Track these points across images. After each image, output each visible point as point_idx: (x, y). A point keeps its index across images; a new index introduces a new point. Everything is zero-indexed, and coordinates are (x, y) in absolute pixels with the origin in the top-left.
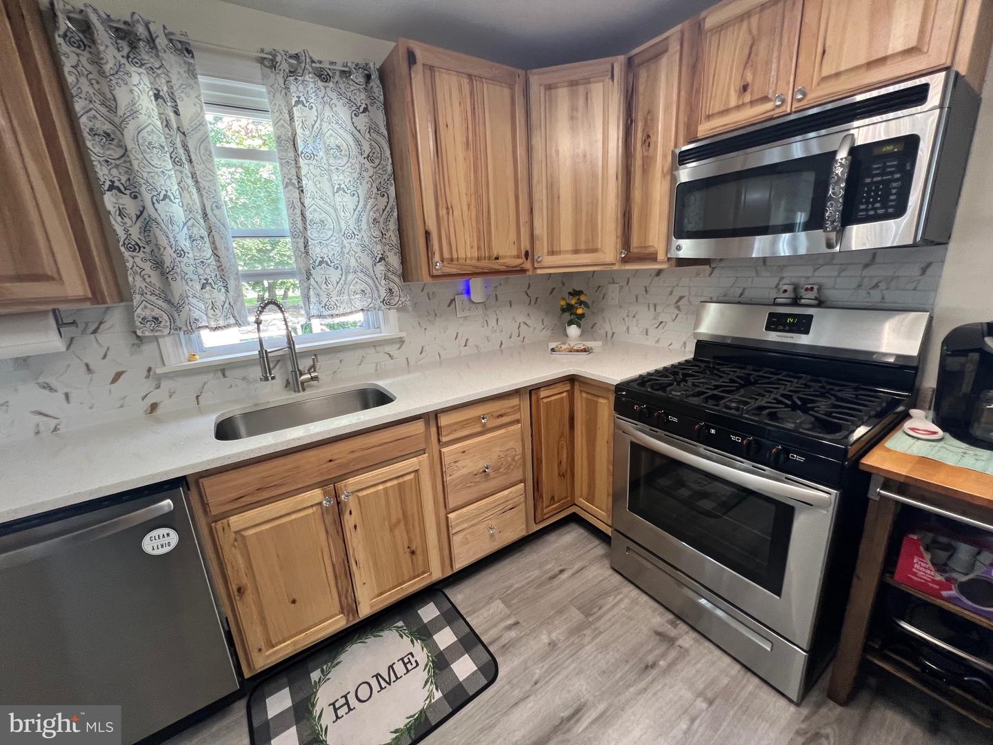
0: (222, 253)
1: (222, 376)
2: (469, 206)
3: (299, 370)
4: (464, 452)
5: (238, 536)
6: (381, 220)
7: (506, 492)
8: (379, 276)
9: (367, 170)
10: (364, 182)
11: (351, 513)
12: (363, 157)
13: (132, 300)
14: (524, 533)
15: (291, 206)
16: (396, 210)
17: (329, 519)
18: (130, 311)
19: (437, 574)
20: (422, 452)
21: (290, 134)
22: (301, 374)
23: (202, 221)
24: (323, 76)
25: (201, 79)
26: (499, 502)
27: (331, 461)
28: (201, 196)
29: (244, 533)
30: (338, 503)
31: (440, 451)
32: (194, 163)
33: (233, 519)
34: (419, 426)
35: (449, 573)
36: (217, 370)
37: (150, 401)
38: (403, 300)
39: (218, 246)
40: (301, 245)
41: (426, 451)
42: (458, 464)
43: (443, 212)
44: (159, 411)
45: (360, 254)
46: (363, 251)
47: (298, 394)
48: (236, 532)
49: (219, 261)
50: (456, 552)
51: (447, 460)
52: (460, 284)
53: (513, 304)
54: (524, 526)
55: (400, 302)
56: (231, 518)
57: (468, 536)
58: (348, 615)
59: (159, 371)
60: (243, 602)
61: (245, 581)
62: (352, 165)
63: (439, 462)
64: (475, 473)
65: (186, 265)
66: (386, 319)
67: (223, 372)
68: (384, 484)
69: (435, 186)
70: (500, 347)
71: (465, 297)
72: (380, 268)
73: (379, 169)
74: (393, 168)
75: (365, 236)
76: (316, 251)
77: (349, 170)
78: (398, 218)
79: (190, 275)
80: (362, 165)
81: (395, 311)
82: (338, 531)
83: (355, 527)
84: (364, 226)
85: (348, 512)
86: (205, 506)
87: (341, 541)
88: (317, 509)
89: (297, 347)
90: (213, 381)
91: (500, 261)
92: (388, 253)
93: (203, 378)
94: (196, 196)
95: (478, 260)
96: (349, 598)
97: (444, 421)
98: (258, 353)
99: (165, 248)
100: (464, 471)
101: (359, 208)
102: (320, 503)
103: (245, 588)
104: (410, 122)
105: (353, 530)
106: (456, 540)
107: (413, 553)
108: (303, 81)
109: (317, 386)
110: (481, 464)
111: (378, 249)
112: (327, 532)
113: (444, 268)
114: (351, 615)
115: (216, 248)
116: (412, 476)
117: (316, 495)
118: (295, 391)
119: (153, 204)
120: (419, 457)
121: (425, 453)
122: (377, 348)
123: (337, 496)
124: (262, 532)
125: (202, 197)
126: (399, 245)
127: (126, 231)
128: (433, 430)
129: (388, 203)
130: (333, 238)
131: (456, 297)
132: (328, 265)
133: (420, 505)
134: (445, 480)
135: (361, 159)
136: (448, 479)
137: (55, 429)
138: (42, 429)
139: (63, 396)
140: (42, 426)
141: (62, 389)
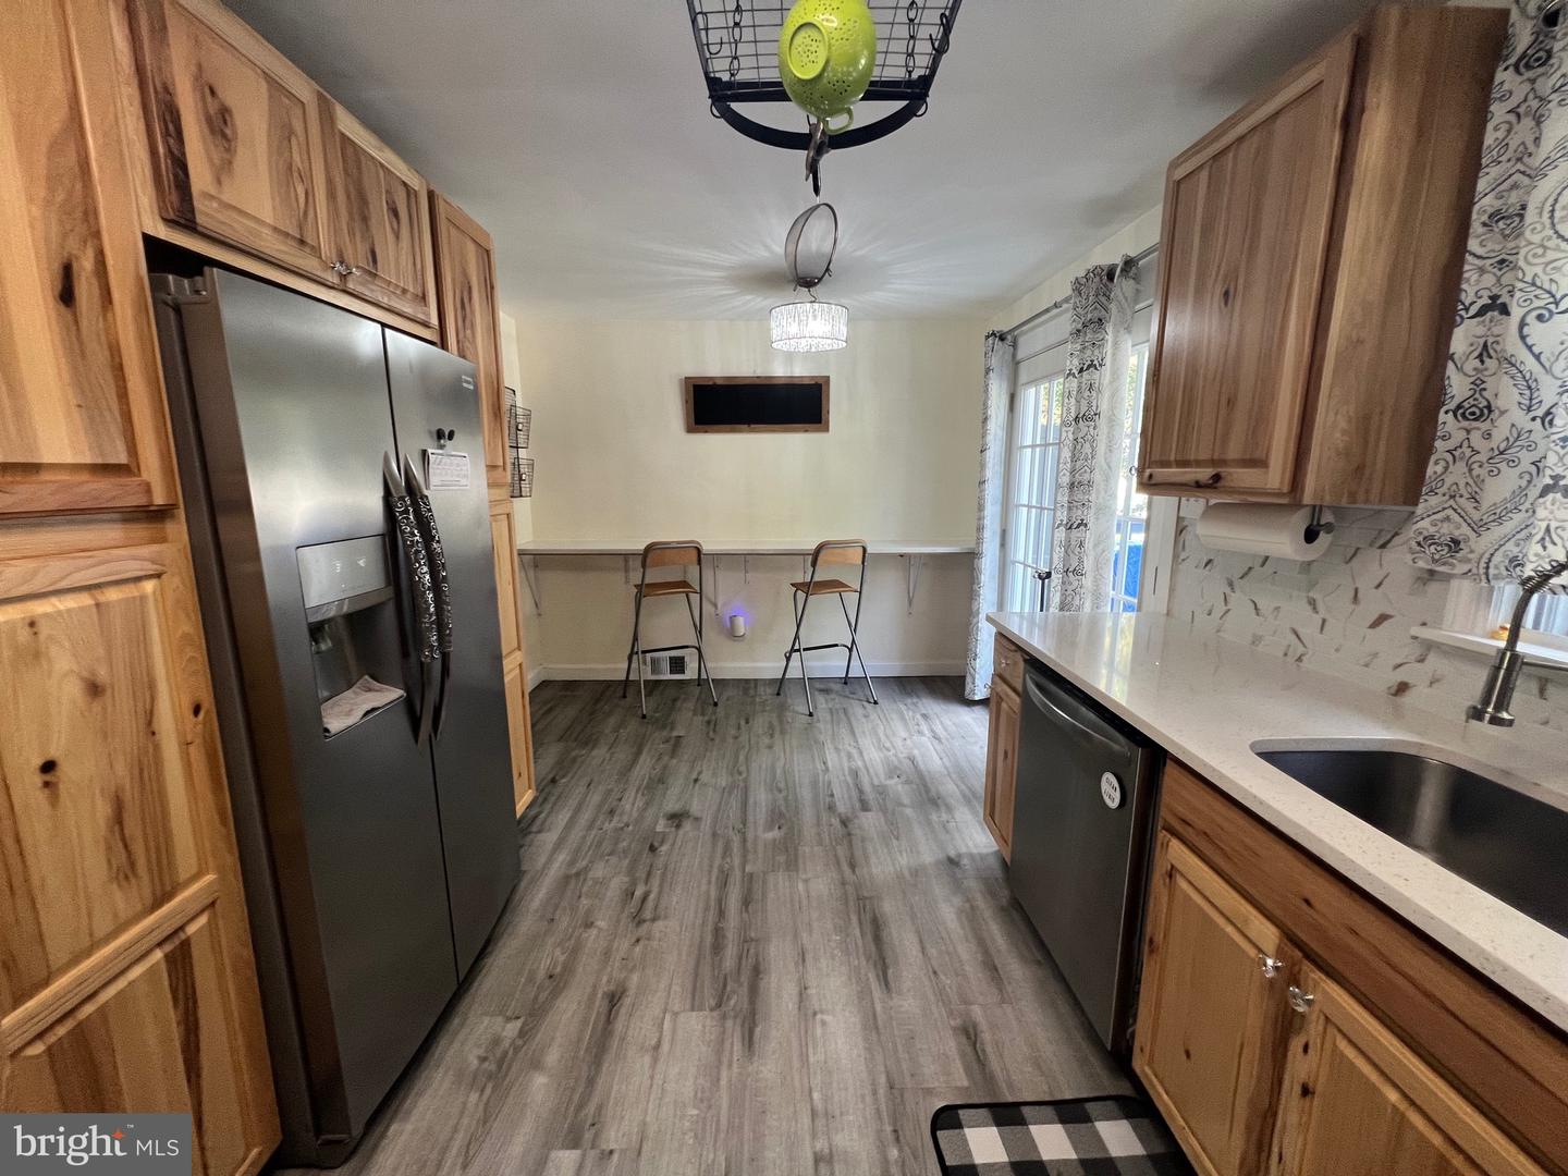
5: (1172, 874)
11: (1306, 1048)
27: (1307, 902)
29: (1177, 875)
33: (1173, 842)
37: (1401, 676)
44: (1407, 699)
48: (1172, 865)
56: (1173, 839)
82: (1274, 1047)
83: (1305, 1090)
85: (1302, 1043)
103: (1156, 950)
105: (1299, 1089)
117: (1266, 934)
124: (1191, 899)
137: (1299, 659)
138: (1290, 653)
139: (1320, 622)
140: (1291, 649)
141: (1323, 613)
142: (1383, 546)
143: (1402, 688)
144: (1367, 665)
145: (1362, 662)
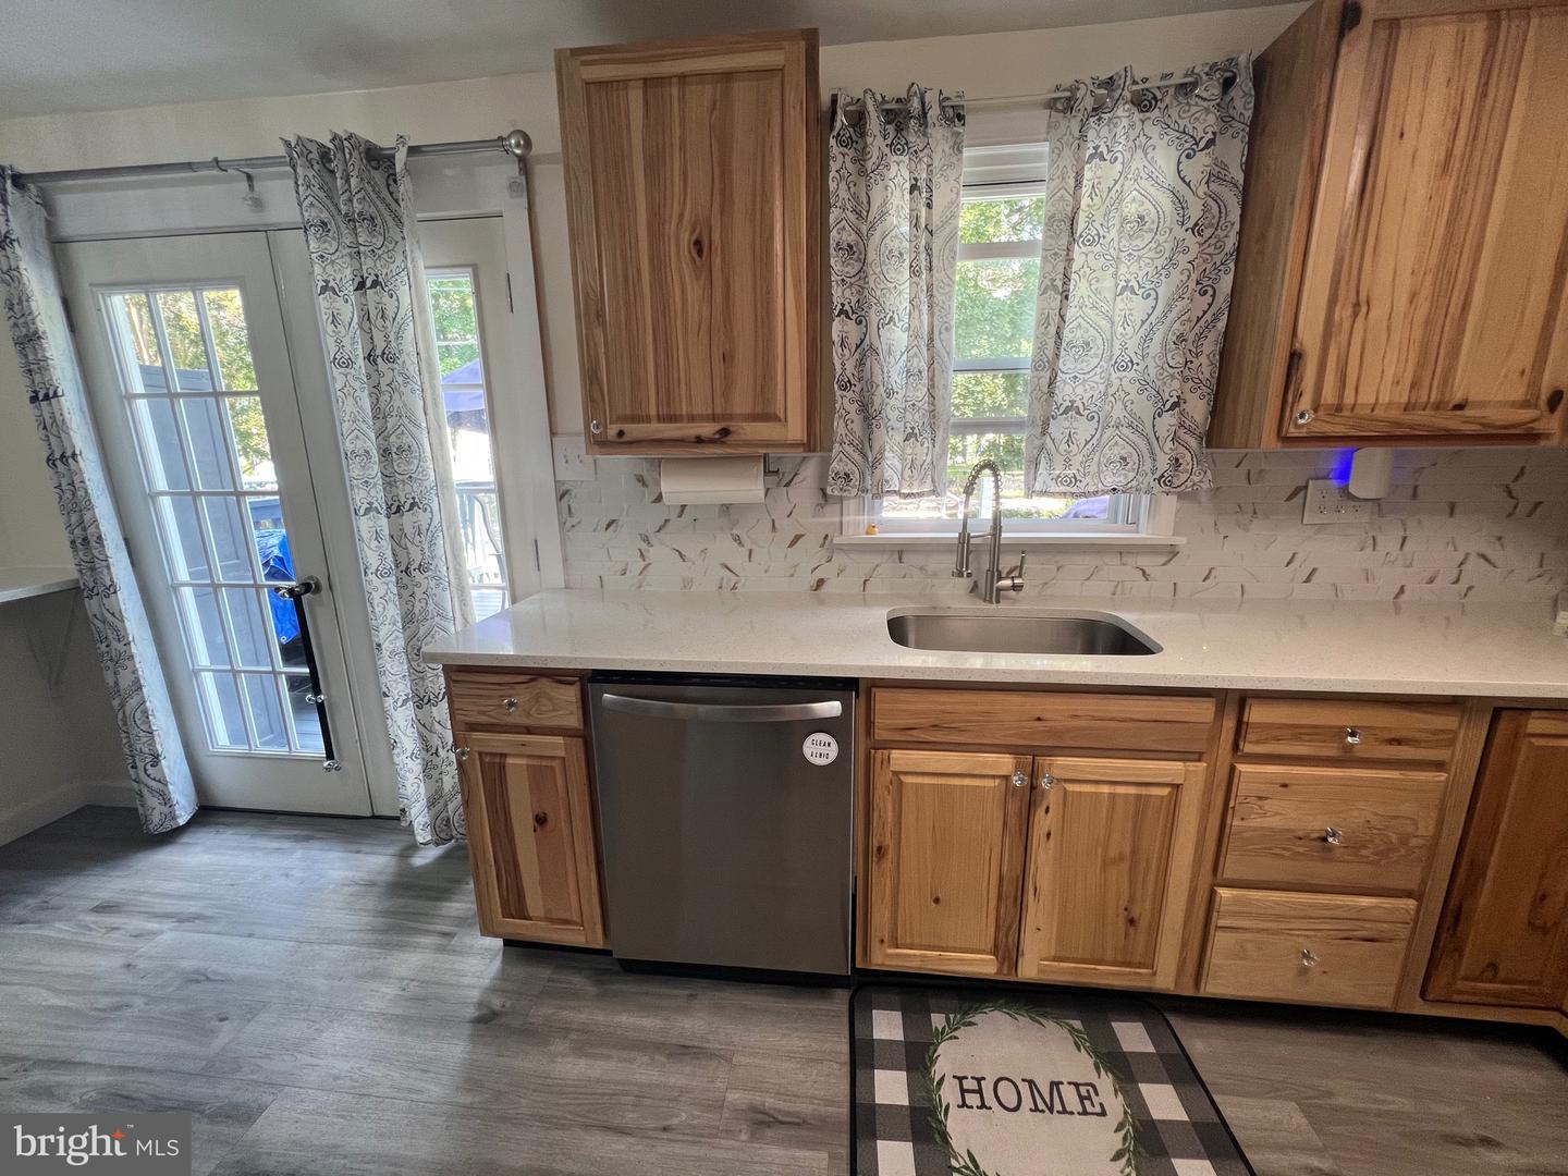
0: (938, 393)
1: (897, 560)
2: (1413, 297)
3: (998, 570)
4: (1285, 786)
5: (895, 779)
6: (1191, 337)
7: (1365, 901)
8: (1162, 433)
9: (1186, 251)
10: (1175, 273)
11: (1047, 811)
12: (1185, 227)
13: (831, 451)
14: (1385, 1004)
15: (1044, 321)
16: (1226, 316)
17: (1013, 807)
18: (826, 464)
19: (1164, 979)
20: (1196, 756)
21: (1069, 209)
22: (1000, 578)
23: (924, 349)
24: (1144, 102)
25: (967, 153)
26: (1338, 913)
27: (1039, 719)
28: (932, 315)
29: (903, 778)
30: (1033, 788)
31: (1232, 769)
32: (934, 272)
33: (895, 754)
34: (1205, 710)
35: (1188, 991)
36: (894, 551)
37: (819, 574)
38: (1196, 479)
39: (936, 384)
40: (1045, 382)
41: (1205, 757)
42: (1267, 805)
43: (1343, 313)
44: (824, 590)
45: (1133, 396)
46: (1141, 391)
47: (987, 606)
48: (894, 773)
49: (933, 404)
50: (1214, 961)
51: (1243, 788)
52: (1329, 458)
53: (1457, 510)
54: (1392, 990)
55: (1189, 484)
56: (894, 751)
57: (1249, 946)
58: (1002, 964)
59: (837, 540)
60: (879, 867)
61: (889, 841)
62: (1159, 245)
63: (1224, 786)
64: (1300, 834)
65: (892, 411)
66: (1153, 510)
67: (900, 553)
68: (1112, 787)
69: (1339, 262)
70: (1397, 597)
71: (1334, 484)
72: (1169, 420)
73: (1209, 246)
74: (1239, 242)
75: (1152, 365)
76: (1066, 392)
77: (1152, 254)
78: (1225, 333)
79: (894, 423)
80: (1178, 243)
81: (1175, 497)
82: (1020, 830)
83: (1049, 835)
84: (1155, 348)
85: (1044, 807)
86: (870, 724)
87: (1022, 848)
88: (999, 785)
89: (1003, 535)
90: (887, 565)
91: (1467, 412)
92: (1188, 396)
93: (877, 559)
94: (925, 318)
95: (1405, 409)
96: (1010, 939)
97: (1257, 714)
98: (957, 535)
99: (878, 386)
100: (1274, 822)
101: (1153, 319)
102: (1007, 778)
103: (886, 852)
104: (1312, 144)
105: (1043, 838)
106: (1220, 941)
107: (1132, 922)
108: (1110, 119)
109: (1015, 600)
110: (1317, 823)
111: (1172, 389)
112: (1005, 824)
113: (1318, 424)
114: (1006, 964)
115: (933, 386)
116: (1165, 791)
117: (1005, 763)
118: (985, 600)
119: (879, 329)
120: (1188, 764)
121: (1199, 760)
122: (1124, 559)
123: (1033, 775)
124: (923, 785)
125: (933, 317)
126: (1214, 381)
127: (843, 364)
128: (1229, 724)
129: (1210, 305)
130: (1098, 370)
131: (1311, 482)
132: (1078, 413)
133: (1166, 845)
134: (1229, 821)
135: (1180, 233)
136: (1236, 823)
137: (734, 588)
138: (724, 585)
139: (747, 553)
140: (725, 581)
141: (748, 545)
142: (788, 485)
143: (821, 583)
144: (792, 576)
145: (788, 574)
